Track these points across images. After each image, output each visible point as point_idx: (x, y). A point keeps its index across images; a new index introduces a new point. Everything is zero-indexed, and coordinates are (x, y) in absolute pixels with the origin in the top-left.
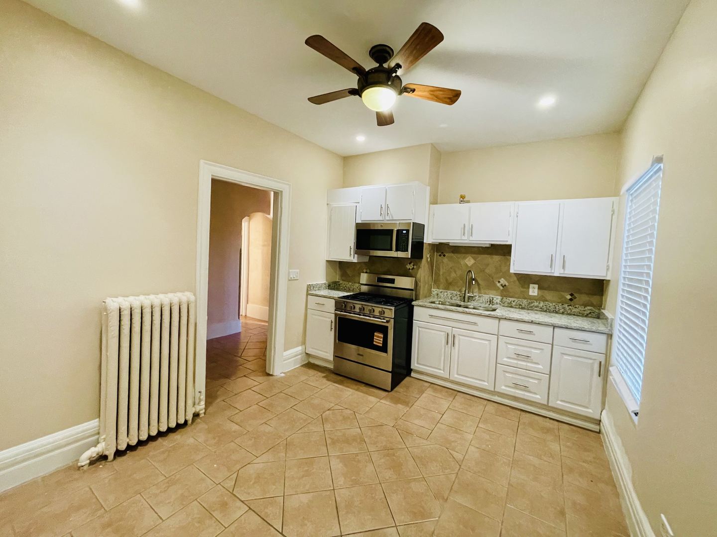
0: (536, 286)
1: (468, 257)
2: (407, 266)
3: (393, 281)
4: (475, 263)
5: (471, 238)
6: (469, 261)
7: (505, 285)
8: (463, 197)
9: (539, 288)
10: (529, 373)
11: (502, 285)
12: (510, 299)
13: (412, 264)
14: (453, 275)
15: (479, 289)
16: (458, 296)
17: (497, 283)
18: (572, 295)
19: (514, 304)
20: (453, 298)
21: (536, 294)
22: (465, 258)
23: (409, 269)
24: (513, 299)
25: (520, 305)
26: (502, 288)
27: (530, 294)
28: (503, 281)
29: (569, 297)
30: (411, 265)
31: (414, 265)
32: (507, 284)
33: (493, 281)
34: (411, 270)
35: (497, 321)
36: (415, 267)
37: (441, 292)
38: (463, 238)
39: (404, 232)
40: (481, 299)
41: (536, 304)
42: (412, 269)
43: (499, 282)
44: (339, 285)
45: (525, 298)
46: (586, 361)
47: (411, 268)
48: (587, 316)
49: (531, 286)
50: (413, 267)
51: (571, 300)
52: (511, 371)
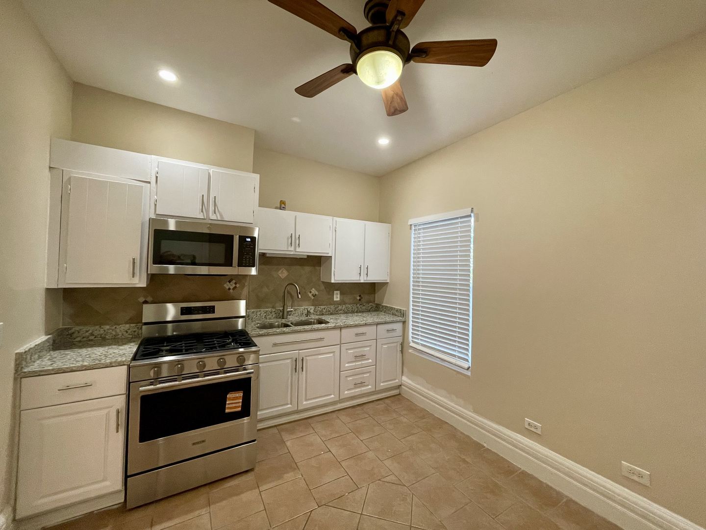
0: (339, 292)
1: (280, 269)
2: (225, 285)
3: (212, 310)
4: (288, 275)
5: (298, 250)
6: (283, 273)
7: (316, 295)
8: (282, 202)
9: (341, 294)
10: (361, 370)
11: (313, 295)
12: (321, 307)
13: (234, 281)
14: (265, 290)
15: (293, 301)
16: (273, 313)
17: (309, 293)
18: (360, 296)
19: (325, 311)
20: (268, 317)
21: (338, 299)
22: (278, 270)
23: (229, 289)
24: (324, 307)
25: (329, 311)
26: (313, 298)
27: (335, 300)
28: (314, 291)
29: (358, 298)
30: (231, 283)
31: (236, 283)
32: (317, 293)
33: (305, 292)
34: (231, 291)
35: (338, 331)
36: (238, 285)
37: (253, 313)
38: (290, 249)
39: (249, 240)
40: (297, 312)
41: (340, 307)
42: (234, 289)
43: (311, 292)
44: (71, 335)
45: (332, 305)
46: (392, 345)
47: (232, 288)
48: (369, 311)
49: (335, 292)
50: (234, 285)
51: (360, 300)
52: (351, 374)
